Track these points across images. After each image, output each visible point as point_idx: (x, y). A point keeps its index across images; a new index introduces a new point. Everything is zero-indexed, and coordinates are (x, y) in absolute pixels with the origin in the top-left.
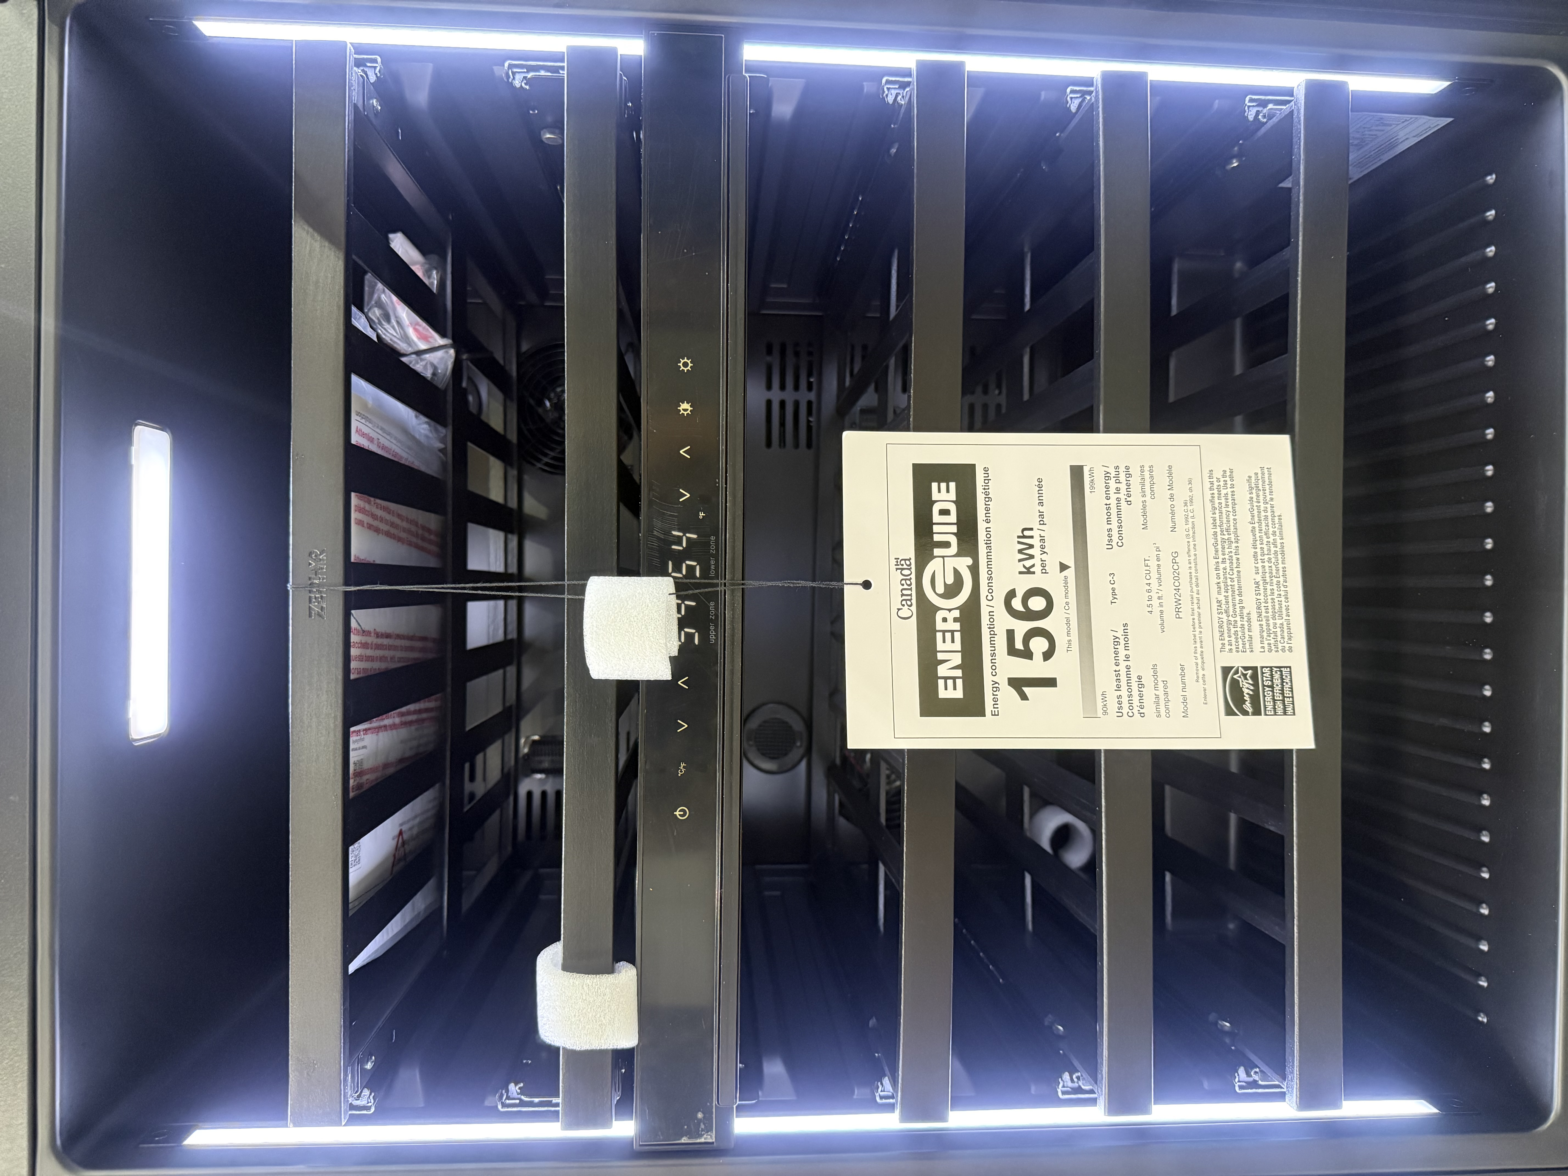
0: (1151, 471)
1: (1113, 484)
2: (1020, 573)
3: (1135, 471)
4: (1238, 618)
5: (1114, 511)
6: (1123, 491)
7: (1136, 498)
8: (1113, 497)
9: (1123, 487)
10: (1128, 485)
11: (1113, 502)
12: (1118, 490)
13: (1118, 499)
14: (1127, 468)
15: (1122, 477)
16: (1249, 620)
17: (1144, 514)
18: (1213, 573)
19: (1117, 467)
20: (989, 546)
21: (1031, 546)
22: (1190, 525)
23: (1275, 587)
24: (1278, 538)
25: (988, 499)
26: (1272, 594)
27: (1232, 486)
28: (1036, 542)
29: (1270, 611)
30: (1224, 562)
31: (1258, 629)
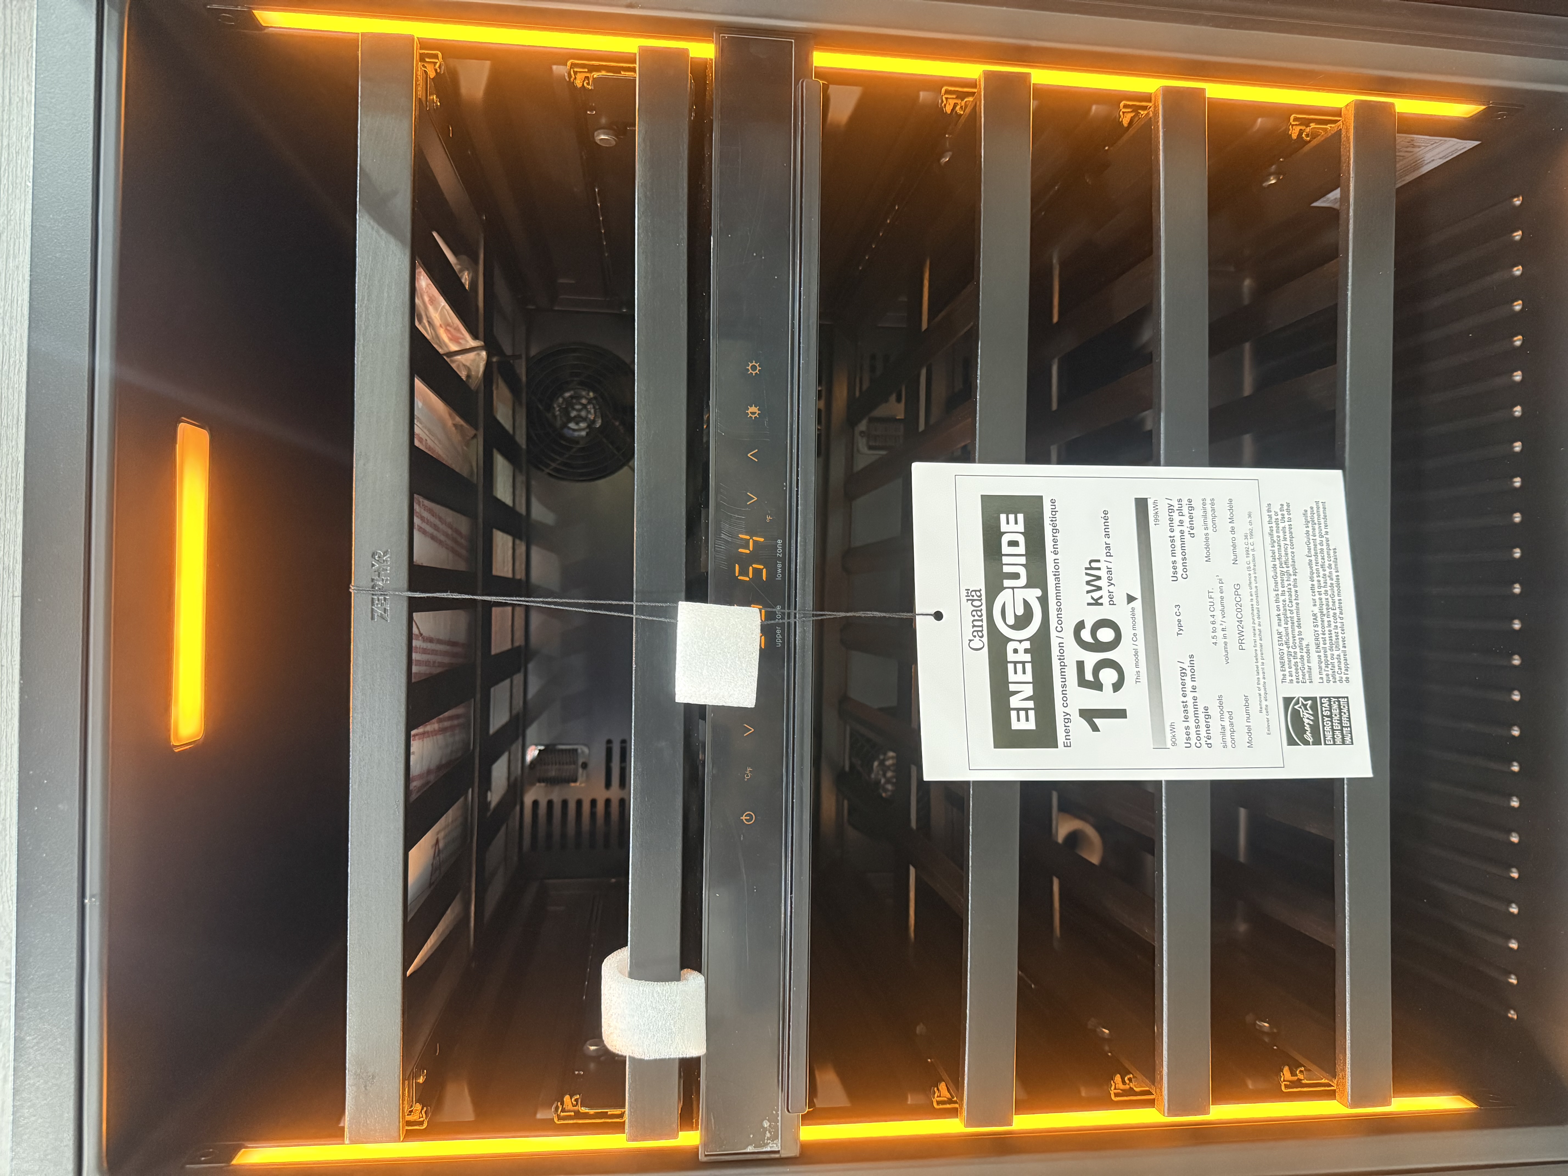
0: (1213, 504)
1: (1176, 517)
2: (1089, 604)
3: (1197, 504)
4: (1298, 650)
5: (1178, 543)
6: (1187, 524)
7: (1199, 530)
8: (1177, 529)
9: (1186, 519)
10: (1191, 518)
11: (1177, 534)
12: (1181, 522)
13: (1182, 532)
14: (1190, 501)
15: (1185, 510)
16: (1308, 652)
17: (1207, 547)
18: (1274, 605)
19: (1180, 501)
20: (1057, 578)
21: (1099, 578)
22: (1251, 558)
23: (1332, 619)
24: (1333, 571)
25: (1055, 530)
26: (1329, 625)
27: (1290, 520)
28: (1103, 573)
29: (1328, 642)
30: (1283, 594)
31: (1317, 659)
